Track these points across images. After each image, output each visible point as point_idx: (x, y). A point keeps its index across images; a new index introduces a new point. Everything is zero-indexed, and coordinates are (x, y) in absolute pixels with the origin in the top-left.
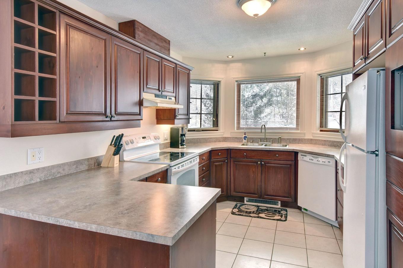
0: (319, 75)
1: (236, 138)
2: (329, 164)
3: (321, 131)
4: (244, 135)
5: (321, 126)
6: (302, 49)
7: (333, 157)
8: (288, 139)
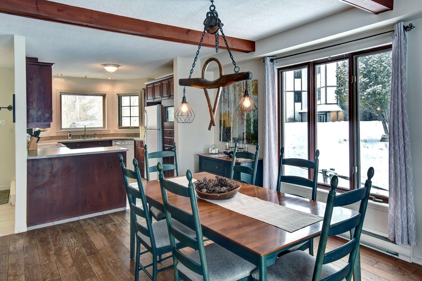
0: (117, 94)
1: (61, 136)
2: (131, 143)
3: (119, 128)
4: (69, 134)
5: (119, 125)
6: (110, 78)
7: (133, 140)
8: (100, 134)
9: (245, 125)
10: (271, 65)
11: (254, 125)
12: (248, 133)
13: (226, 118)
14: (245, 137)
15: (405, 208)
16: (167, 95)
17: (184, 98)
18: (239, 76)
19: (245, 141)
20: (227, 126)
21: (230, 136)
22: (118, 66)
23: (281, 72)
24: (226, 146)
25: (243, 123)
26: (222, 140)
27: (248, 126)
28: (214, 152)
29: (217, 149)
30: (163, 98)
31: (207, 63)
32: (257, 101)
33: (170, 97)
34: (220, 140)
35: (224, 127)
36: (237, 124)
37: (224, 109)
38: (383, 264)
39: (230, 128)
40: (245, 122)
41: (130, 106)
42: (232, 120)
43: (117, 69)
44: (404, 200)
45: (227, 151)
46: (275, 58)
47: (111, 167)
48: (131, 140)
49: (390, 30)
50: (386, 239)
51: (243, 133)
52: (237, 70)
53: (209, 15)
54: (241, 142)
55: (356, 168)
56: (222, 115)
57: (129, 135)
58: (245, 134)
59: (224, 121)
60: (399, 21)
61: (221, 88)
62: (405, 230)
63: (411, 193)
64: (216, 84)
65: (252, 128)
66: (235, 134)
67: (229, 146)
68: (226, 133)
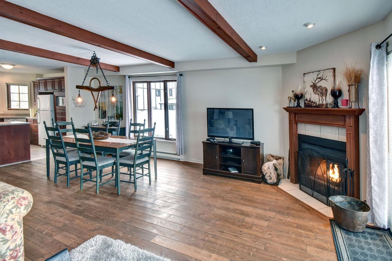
0: (6, 83)
2: (23, 121)
3: (8, 110)
5: (8, 107)
9: (115, 109)
10: (129, 79)
11: (120, 109)
12: (117, 114)
13: (103, 105)
14: (115, 116)
15: (181, 141)
16: (59, 88)
17: (79, 95)
18: (109, 88)
19: (115, 118)
20: (104, 109)
21: (106, 115)
22: (14, 65)
23: (135, 84)
24: (104, 121)
25: (114, 108)
26: (100, 118)
27: (117, 110)
28: (95, 124)
29: (97, 123)
30: (55, 91)
31: (92, 79)
32: (122, 97)
33: (61, 90)
34: (99, 118)
35: (102, 110)
36: (110, 109)
37: (102, 100)
38: (173, 163)
39: (106, 111)
40: (115, 108)
41: (19, 93)
42: (107, 106)
43: (13, 67)
44: (180, 138)
45: (104, 124)
46: (131, 76)
47: (18, 134)
48: (23, 118)
49: (175, 75)
50: (176, 154)
51: (114, 114)
52: (108, 84)
53: (93, 58)
54: (113, 119)
55: (167, 129)
56: (101, 103)
57: (18, 115)
58: (115, 114)
59: (102, 107)
60: (178, 72)
61: (100, 92)
62: (180, 149)
63: (182, 135)
64: (98, 90)
65: (119, 111)
66: (109, 114)
67: (105, 121)
68: (103, 114)
